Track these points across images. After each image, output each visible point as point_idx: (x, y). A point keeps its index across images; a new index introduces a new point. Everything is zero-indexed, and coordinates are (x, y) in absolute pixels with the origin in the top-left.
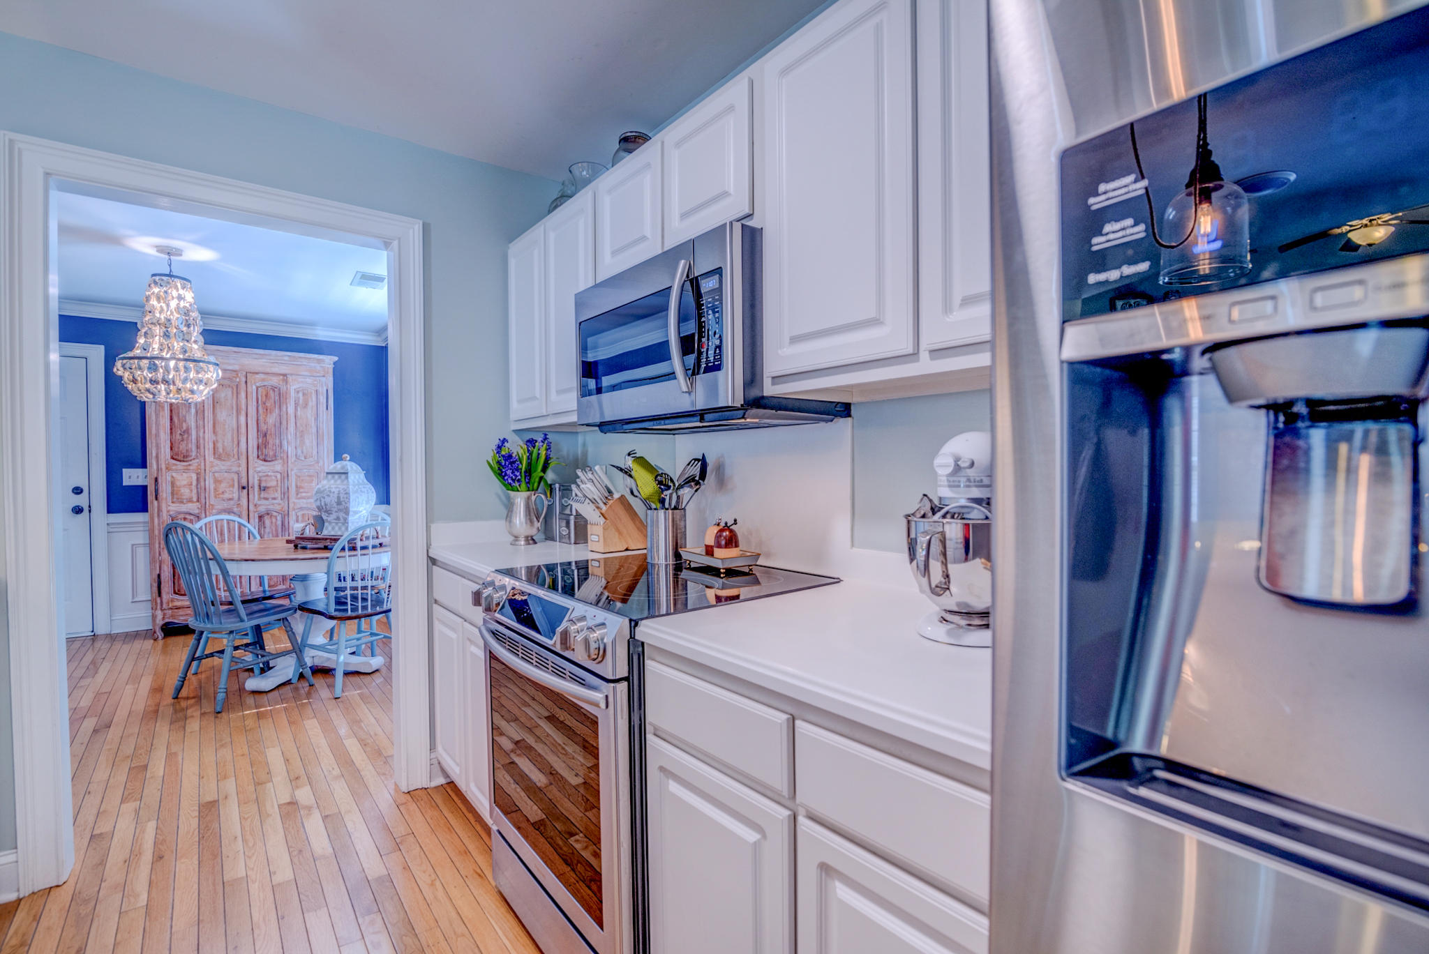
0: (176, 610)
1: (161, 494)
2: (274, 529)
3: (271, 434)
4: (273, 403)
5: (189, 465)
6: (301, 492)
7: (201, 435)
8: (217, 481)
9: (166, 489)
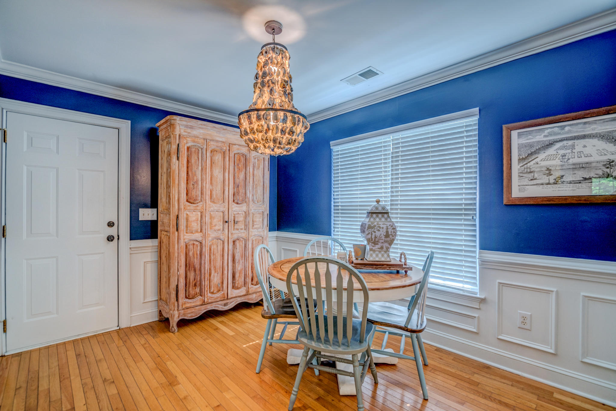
0: (186, 310)
1: (180, 227)
2: (241, 249)
3: (241, 186)
4: (242, 165)
5: (197, 206)
6: (255, 225)
7: (204, 185)
8: (211, 217)
9: (184, 224)
